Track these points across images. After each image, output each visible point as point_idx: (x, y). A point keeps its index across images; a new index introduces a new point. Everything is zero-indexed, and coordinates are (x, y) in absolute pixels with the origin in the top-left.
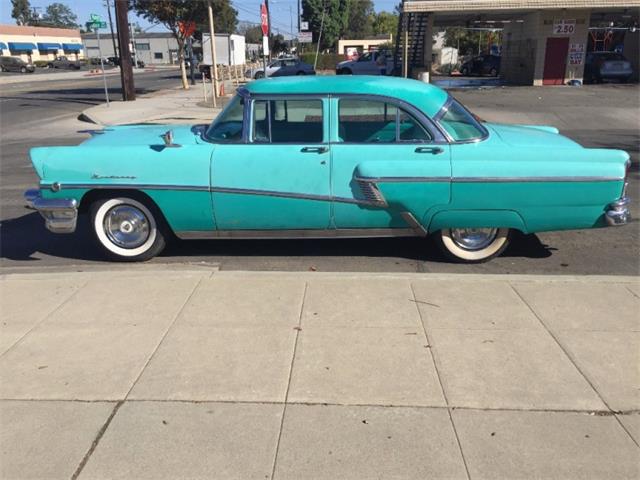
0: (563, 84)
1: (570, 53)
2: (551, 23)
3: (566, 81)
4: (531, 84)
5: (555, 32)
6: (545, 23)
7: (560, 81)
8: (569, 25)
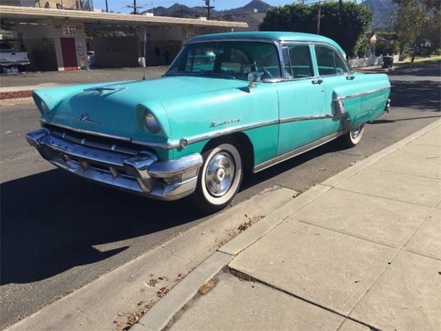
0: (77, 69)
1: (77, 49)
2: (60, 27)
3: (79, 68)
4: (57, 70)
5: (64, 34)
6: (56, 27)
7: (75, 68)
8: (72, 29)
